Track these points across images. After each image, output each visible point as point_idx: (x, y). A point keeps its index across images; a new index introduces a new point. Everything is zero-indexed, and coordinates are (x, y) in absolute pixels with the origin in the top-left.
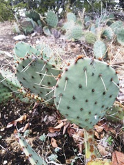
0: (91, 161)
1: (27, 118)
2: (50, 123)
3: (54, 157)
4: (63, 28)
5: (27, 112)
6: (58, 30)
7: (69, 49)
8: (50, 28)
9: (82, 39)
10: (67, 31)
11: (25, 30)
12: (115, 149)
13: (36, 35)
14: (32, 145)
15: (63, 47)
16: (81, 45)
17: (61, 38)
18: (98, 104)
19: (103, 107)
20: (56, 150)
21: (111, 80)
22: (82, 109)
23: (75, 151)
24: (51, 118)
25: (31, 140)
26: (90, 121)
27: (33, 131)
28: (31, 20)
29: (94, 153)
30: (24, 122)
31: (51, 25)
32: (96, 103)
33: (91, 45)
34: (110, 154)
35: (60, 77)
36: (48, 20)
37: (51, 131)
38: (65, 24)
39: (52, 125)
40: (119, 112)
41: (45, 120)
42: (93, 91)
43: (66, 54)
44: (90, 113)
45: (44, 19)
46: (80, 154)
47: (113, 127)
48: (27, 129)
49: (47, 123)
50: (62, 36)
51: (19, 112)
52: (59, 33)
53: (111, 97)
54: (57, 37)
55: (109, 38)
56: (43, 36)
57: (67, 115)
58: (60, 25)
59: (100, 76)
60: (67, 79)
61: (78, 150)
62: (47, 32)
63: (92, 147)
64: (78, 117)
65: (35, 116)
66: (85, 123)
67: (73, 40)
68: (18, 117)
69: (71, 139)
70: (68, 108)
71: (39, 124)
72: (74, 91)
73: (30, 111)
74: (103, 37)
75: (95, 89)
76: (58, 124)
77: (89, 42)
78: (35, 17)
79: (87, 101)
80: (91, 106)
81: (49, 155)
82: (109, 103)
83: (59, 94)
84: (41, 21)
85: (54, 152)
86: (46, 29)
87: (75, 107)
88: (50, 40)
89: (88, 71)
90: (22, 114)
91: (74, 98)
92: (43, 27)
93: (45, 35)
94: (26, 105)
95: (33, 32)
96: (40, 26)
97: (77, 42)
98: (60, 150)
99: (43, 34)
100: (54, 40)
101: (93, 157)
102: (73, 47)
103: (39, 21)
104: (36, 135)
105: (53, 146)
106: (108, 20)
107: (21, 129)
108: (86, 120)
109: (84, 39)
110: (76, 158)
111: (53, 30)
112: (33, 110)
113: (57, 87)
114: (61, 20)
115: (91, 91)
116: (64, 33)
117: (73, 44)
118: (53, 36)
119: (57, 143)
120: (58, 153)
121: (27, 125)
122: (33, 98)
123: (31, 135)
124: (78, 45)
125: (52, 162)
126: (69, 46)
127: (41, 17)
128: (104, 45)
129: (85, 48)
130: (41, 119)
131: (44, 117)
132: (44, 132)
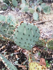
0: (31, 63)
1: (5, 47)
2: (15, 48)
3: (17, 62)
4: (20, 7)
5: (5, 45)
6: (18, 8)
7: (23, 16)
8: (14, 7)
9: (28, 12)
10: (22, 8)
11: (3, 8)
12: (41, 57)
13: (8, 10)
14: (8, 58)
15: (20, 15)
16: (28, 14)
17: (19, 11)
18: (32, 40)
19: (34, 41)
20: (18, 59)
21: (36, 31)
22: (25, 43)
23: (25, 59)
24: (15, 47)
25: (7, 56)
26: (29, 47)
27: (8, 52)
28: (6, 3)
29: (32, 60)
30: (4, 49)
31: (15, 6)
32: (31, 40)
33: (32, 14)
34: (39, 59)
35: (15, 31)
36: (13, 3)
37: (16, 52)
38: (21, 5)
39: (16, 49)
40: (42, 42)
41: (13, 47)
42: (29, 35)
43: (22, 18)
44: (29, 44)
45: (11, 3)
46: (27, 60)
47: (40, 49)
48: (5, 52)
49: (14, 49)
50: (19, 10)
51: (2, 45)
52: (18, 9)
53: (37, 37)
54: (18, 11)
55: (39, 11)
56: (12, 11)
57: (20, 45)
58: (19, 6)
59: (31, 29)
60: (18, 31)
61: (27, 58)
62: (13, 9)
63: (31, 57)
64: (24, 46)
65: (9, 46)
66: (28, 48)
67: (25, 12)
68: (1, 47)
69: (24, 54)
70: (20, 43)
71: (10, 49)
72: (21, 36)
73: (6, 44)
74: (37, 11)
75: (30, 35)
76: (18, 49)
77: (31, 13)
78: (7, 2)
79: (27, 39)
80: (29, 41)
81: (15, 61)
82: (36, 40)
83: (15, 37)
84: (10, 4)
85: (17, 60)
86: (13, 7)
87: (23, 42)
88: (14, 12)
89: (26, 28)
90: (3, 46)
91: (22, 39)
92: (11, 7)
93: (12, 10)
94: (4, 42)
95: (7, 9)
96: (10, 6)
97: (26, 13)
98: (19, 59)
99: (11, 10)
100: (16, 12)
101: (32, 61)
102: (24, 15)
103: (9, 4)
104: (9, 54)
105: (16, 58)
106: (39, 3)
107: (3, 52)
108: (28, 47)
109: (29, 12)
110: (26, 62)
111: (15, 8)
112: (7, 44)
113: (14, 35)
114: (19, 3)
115: (28, 35)
116: (20, 9)
117: (25, 14)
118: (16, 11)
119: (18, 56)
120: (18, 60)
121: (5, 50)
122: (7, 39)
123: (7, 54)
124: (27, 14)
125: (16, 64)
126: (23, 15)
127: (10, 2)
128: (37, 14)
129: (30, 15)
130: (11, 47)
131: (12, 46)
132: (12, 52)
